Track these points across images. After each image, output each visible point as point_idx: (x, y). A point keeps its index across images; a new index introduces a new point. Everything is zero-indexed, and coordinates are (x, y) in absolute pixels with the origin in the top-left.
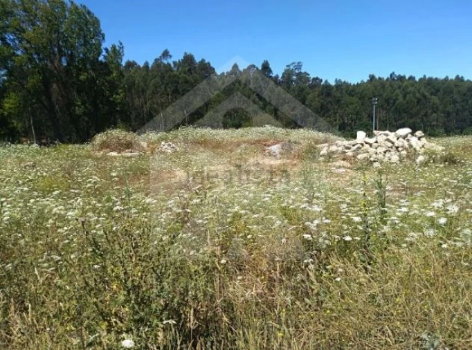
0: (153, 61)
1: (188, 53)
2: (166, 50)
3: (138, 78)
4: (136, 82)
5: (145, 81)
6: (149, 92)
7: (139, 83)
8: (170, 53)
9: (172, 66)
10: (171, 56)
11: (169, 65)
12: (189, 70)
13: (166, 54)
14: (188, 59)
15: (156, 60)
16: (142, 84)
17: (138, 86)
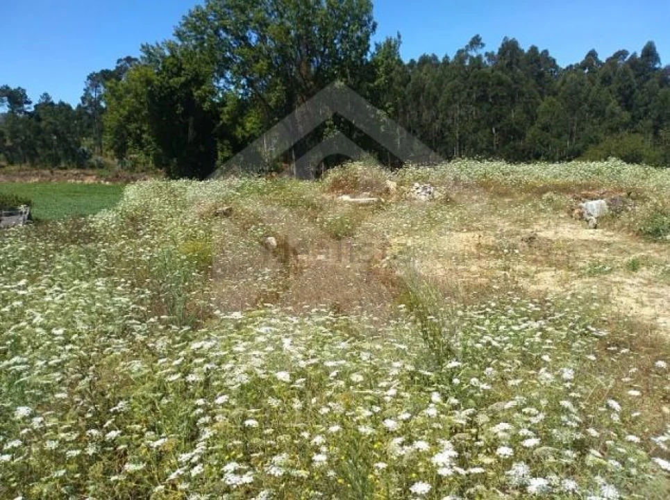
0: (455, 54)
1: (510, 38)
2: (478, 36)
3: (429, 81)
4: (427, 86)
5: (439, 84)
6: (442, 101)
7: (430, 88)
8: (482, 41)
9: (485, 59)
10: (483, 45)
11: (479, 57)
12: (510, 64)
13: (476, 42)
14: (510, 48)
15: (460, 52)
16: (434, 89)
17: (429, 93)
